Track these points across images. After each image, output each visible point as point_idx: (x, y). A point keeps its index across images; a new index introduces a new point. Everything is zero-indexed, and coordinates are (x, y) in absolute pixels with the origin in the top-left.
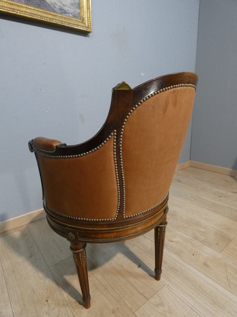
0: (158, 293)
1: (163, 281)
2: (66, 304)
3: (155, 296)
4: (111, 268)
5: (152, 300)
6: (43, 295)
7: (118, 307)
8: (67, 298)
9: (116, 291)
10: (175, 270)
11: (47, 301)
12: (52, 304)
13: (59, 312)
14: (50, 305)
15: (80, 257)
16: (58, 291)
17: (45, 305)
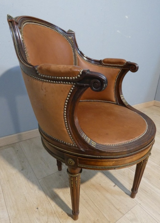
0: (132, 210)
1: (136, 200)
2: (53, 212)
3: (129, 212)
4: (91, 185)
5: (127, 216)
6: (34, 203)
7: (98, 219)
8: (54, 208)
9: (96, 205)
10: (146, 191)
11: (38, 208)
12: (42, 211)
13: (48, 218)
14: (41, 212)
15: (77, 180)
16: (46, 201)
17: (36, 212)
